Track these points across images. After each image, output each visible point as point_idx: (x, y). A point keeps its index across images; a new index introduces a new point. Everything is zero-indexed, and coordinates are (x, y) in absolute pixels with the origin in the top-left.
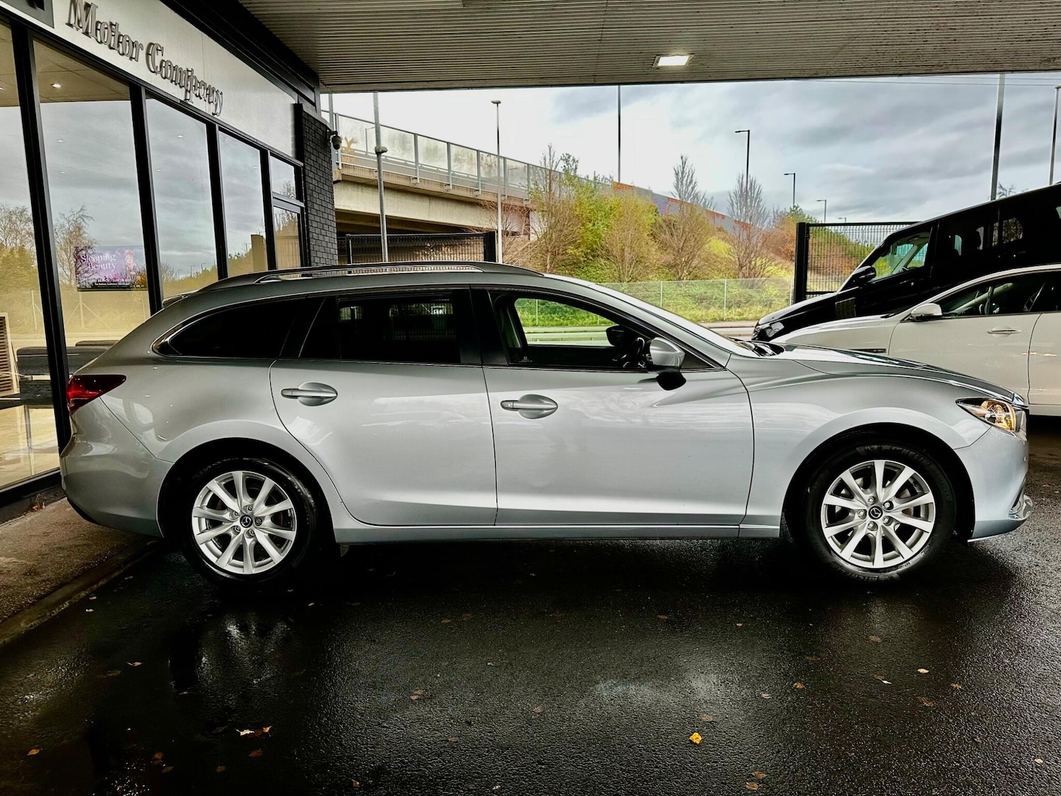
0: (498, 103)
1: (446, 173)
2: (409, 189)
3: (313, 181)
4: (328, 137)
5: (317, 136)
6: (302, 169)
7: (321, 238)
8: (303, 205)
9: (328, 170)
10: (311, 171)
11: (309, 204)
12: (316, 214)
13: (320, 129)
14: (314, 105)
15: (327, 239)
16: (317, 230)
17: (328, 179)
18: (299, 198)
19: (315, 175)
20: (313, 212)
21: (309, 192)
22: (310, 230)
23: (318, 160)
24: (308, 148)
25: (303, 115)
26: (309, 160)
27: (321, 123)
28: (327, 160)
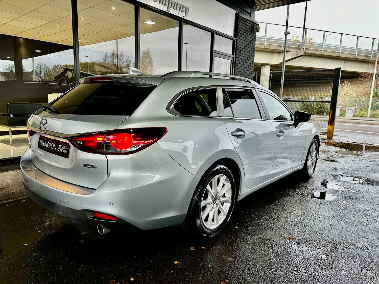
1: (370, 51)
2: (335, 57)
3: (242, 47)
4: (255, 27)
5: (248, 27)
6: (235, 41)
7: (242, 71)
8: (234, 57)
9: (253, 42)
10: (241, 42)
11: (237, 56)
12: (241, 61)
13: (250, 24)
14: (250, 14)
15: (246, 72)
16: (241, 68)
17: (252, 46)
18: (233, 54)
19: (243, 44)
20: (239, 59)
21: (238, 51)
22: (236, 67)
23: (246, 37)
24: (241, 32)
25: (239, 18)
26: (240, 37)
27: (250, 21)
28: (253, 37)
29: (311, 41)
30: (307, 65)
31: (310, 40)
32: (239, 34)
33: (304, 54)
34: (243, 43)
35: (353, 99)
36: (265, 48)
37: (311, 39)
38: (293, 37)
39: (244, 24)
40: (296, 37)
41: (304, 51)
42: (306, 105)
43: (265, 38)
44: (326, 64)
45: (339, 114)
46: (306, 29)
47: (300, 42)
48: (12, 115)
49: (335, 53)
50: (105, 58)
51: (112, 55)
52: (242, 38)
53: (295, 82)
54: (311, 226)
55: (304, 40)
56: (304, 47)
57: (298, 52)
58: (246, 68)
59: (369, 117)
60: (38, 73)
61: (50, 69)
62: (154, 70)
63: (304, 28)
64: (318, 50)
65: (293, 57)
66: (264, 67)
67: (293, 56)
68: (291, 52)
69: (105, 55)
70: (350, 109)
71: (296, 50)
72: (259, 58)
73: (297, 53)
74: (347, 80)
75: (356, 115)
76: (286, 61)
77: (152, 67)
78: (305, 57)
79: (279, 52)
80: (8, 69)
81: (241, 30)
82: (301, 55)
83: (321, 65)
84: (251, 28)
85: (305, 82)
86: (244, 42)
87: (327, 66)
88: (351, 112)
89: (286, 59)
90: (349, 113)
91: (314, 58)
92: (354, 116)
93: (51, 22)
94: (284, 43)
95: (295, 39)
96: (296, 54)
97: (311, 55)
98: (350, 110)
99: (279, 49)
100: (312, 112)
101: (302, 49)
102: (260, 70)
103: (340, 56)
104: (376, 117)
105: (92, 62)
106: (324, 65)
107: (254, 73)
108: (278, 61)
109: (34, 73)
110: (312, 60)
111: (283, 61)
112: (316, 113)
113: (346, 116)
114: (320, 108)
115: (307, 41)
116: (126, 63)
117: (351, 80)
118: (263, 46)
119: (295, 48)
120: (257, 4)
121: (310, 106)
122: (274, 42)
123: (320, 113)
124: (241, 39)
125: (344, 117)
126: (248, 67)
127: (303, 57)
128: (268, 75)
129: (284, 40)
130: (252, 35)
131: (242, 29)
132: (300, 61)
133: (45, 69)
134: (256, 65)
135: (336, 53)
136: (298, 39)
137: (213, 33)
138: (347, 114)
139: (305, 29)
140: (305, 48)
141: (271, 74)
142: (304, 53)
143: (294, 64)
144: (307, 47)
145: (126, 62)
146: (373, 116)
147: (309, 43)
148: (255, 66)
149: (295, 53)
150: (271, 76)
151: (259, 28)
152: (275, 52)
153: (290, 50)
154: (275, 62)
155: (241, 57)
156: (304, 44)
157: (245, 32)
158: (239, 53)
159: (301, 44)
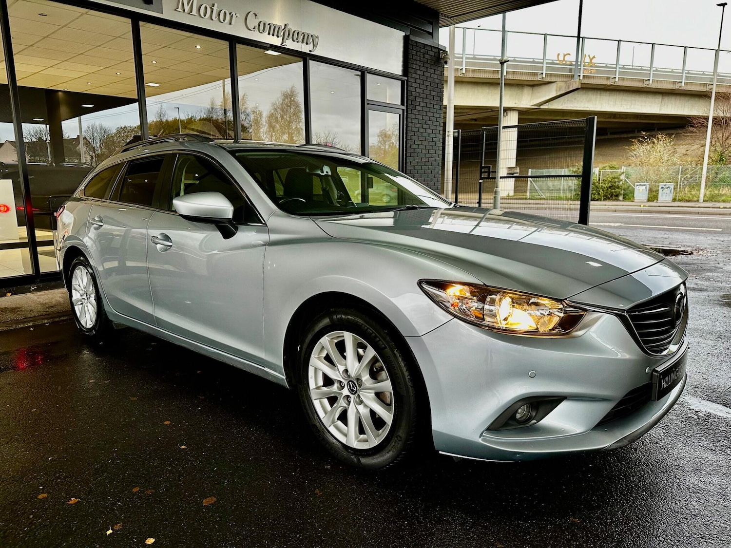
0: (724, 5)
1: (712, 75)
2: (643, 90)
3: (418, 90)
4: (440, 56)
5: (427, 56)
6: (406, 82)
7: (422, 130)
8: (404, 108)
9: (438, 80)
10: (416, 83)
11: (410, 107)
12: (418, 113)
13: (431, 51)
14: (431, 34)
16: (418, 125)
17: (437, 87)
18: (402, 103)
20: (415, 112)
21: (411, 98)
22: (409, 125)
23: (426, 74)
24: (414, 66)
25: (411, 43)
26: (414, 74)
27: (432, 47)
28: (438, 73)
29: (594, 61)
30: (587, 107)
31: (591, 60)
32: (411, 70)
33: (580, 87)
34: (420, 84)
35: (674, 168)
37: (594, 57)
38: (559, 54)
39: (420, 52)
40: (565, 56)
41: (580, 80)
44: (625, 103)
45: (647, 198)
46: (583, 38)
47: (571, 65)
49: (641, 81)
50: (211, 110)
52: (417, 77)
55: (579, 60)
56: (580, 73)
57: (569, 82)
58: (428, 126)
59: (702, 201)
60: (89, 139)
61: (111, 133)
63: (579, 37)
64: (608, 78)
65: (559, 94)
66: (505, 115)
67: (560, 90)
68: (555, 84)
69: (210, 103)
70: (667, 188)
71: (565, 80)
72: (494, 98)
73: (566, 85)
74: (663, 132)
75: (680, 198)
78: (584, 91)
79: (533, 85)
80: (33, 134)
81: (415, 63)
82: (574, 88)
83: (615, 105)
84: (433, 58)
86: (422, 83)
87: (629, 107)
88: (668, 192)
90: (665, 194)
91: (600, 94)
92: (674, 200)
93: (106, 68)
94: (542, 67)
95: (562, 59)
96: (566, 88)
97: (593, 87)
98: (666, 190)
99: (533, 79)
100: (596, 195)
101: (576, 76)
103: (651, 87)
104: (715, 201)
105: (187, 118)
106: (622, 104)
108: (532, 102)
109: (82, 141)
110: (599, 96)
112: (604, 196)
113: (659, 201)
114: (610, 187)
115: (585, 61)
117: (671, 132)
119: (562, 76)
120: (445, 16)
122: (522, 67)
123: (611, 196)
125: (656, 202)
126: (432, 124)
127: (580, 92)
129: (542, 61)
130: (437, 69)
131: (416, 60)
132: (575, 99)
133: (101, 133)
135: (644, 81)
136: (567, 58)
137: (363, 73)
138: (661, 198)
139: (581, 39)
140: (582, 75)
142: (580, 85)
143: (564, 106)
144: (585, 72)
146: (712, 199)
147: (589, 66)
149: (563, 85)
151: (447, 57)
152: (525, 85)
153: (553, 81)
154: (527, 104)
155: (418, 108)
156: (579, 67)
157: (422, 65)
158: (413, 102)
159: (574, 67)
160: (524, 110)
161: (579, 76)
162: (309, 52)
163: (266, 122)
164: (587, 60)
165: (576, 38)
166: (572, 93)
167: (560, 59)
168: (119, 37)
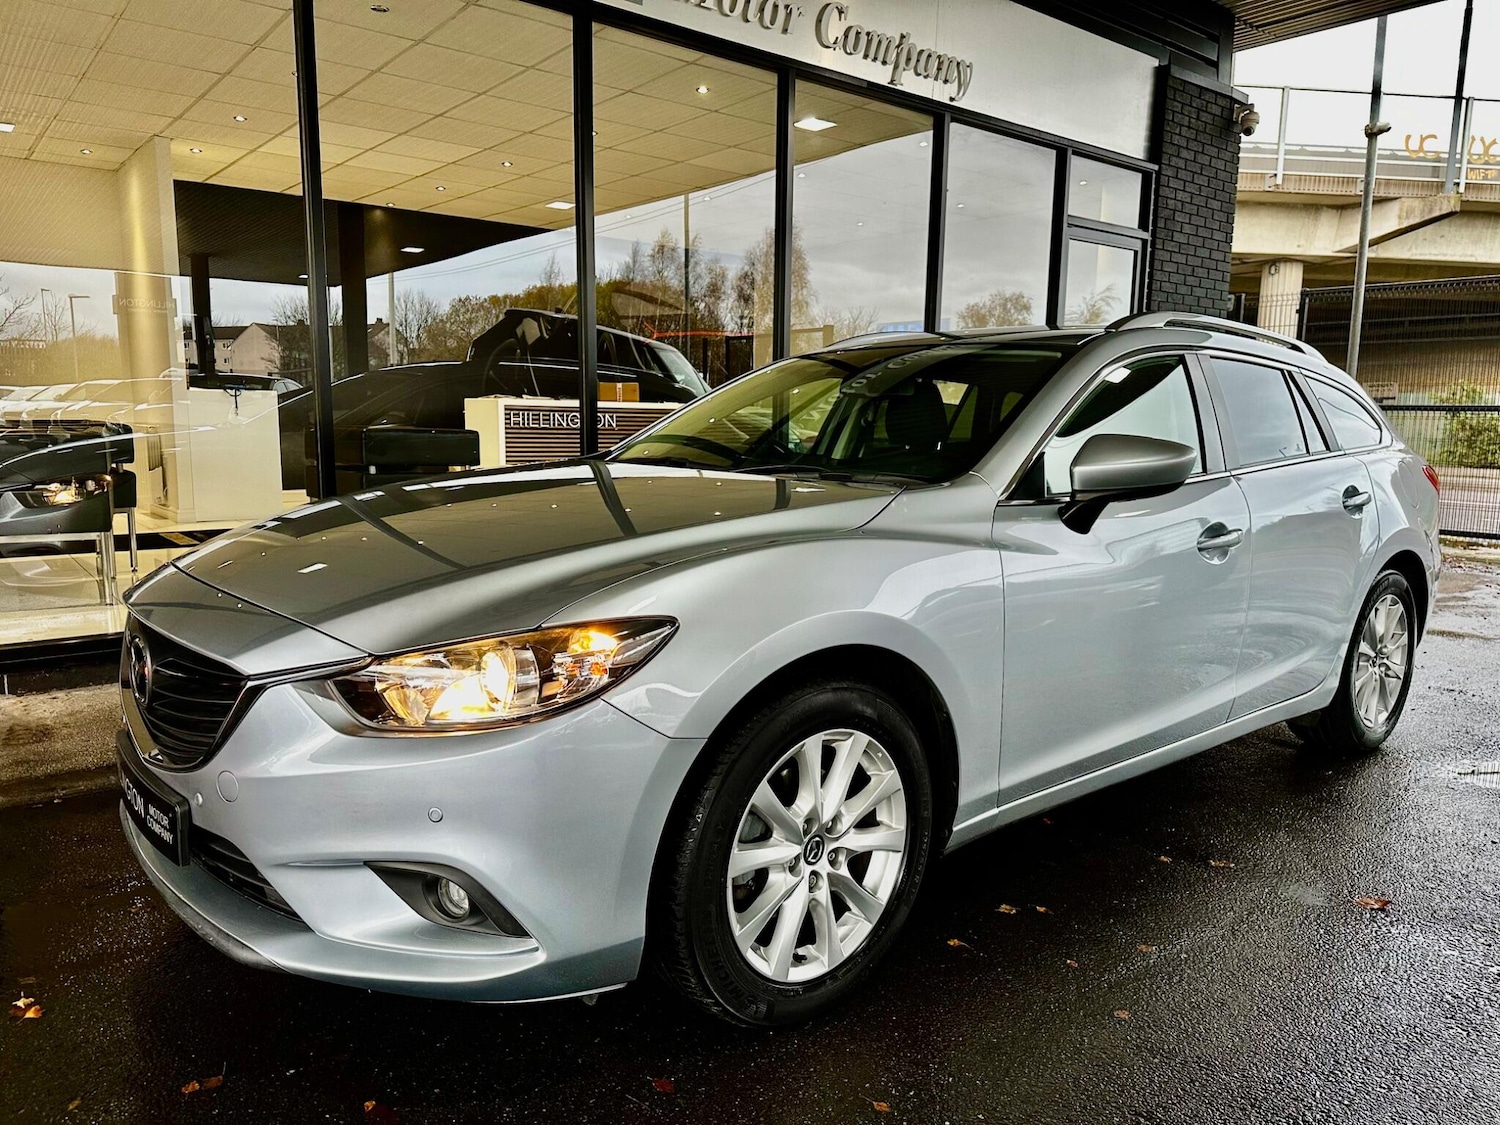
3: (1180, 195)
4: (1235, 116)
5: (1205, 117)
6: (1154, 175)
7: (1183, 290)
8: (1147, 236)
9: (1225, 173)
10: (1177, 178)
11: (1161, 234)
12: (1177, 250)
13: (1216, 104)
14: (1215, 65)
15: (1199, 292)
16: (1175, 278)
17: (1223, 190)
18: (1143, 225)
19: (1187, 184)
20: (1170, 246)
21: (1164, 213)
22: (1155, 277)
23: (1200, 158)
24: (1176, 139)
25: (1171, 84)
26: (1174, 158)
27: (1216, 93)
28: (1227, 156)
29: (1493, 151)
30: (1472, 256)
31: (1487, 149)
32: (1168, 149)
33: (1458, 209)
34: (1185, 181)
36: (1281, 190)
37: (1494, 142)
38: (1408, 137)
39: (1191, 106)
40: (1423, 139)
41: (1458, 193)
42: (1468, 427)
43: (1278, 149)
46: (1468, 99)
47: (1438, 160)
48: (373, 470)
50: (631, 264)
51: (658, 253)
52: (1181, 164)
53: (1419, 329)
54: (1463, 875)
55: (1458, 150)
56: (1459, 178)
57: (1431, 198)
58: (1198, 279)
61: (441, 312)
62: (809, 300)
63: (1458, 97)
65: (1405, 224)
66: (1273, 271)
67: (1408, 217)
68: (1397, 203)
69: (631, 252)
71: (1421, 193)
72: (1251, 236)
73: (1425, 205)
76: (1375, 242)
77: (805, 291)
78: (1465, 220)
79: (1342, 207)
80: (290, 314)
81: (1177, 131)
82: (1444, 212)
84: (1217, 121)
85: (1464, 326)
86: (1190, 179)
89: (1373, 233)
93: (486, 149)
94: (1365, 166)
95: (1417, 148)
96: (1423, 211)
97: (1491, 208)
99: (1346, 193)
101: (1450, 186)
102: (1257, 282)
107: (1232, 297)
108: (1337, 243)
110: (1499, 231)
111: (1356, 241)
115: (1472, 152)
116: (708, 280)
118: (1271, 182)
119: (1416, 184)
120: (1246, 24)
121: (1486, 429)
122: (1320, 165)
124: (1178, 168)
126: (1205, 275)
127: (1456, 220)
128: (1290, 302)
129: (1365, 151)
130: (1224, 147)
131: (1182, 125)
132: (1443, 236)
133: (421, 314)
134: (1238, 262)
136: (1429, 145)
137: (1063, 151)
139: (1464, 102)
140: (1463, 182)
141: (1307, 300)
142: (1459, 204)
143: (1414, 251)
144: (1471, 175)
145: (710, 276)
147: (1482, 161)
148: (1234, 267)
149: (1417, 204)
150: (1307, 306)
151: (1252, 117)
152: (1322, 206)
153: (1392, 195)
154: (1325, 249)
155: (1178, 237)
156: (1458, 165)
157: (1193, 137)
158: (1168, 222)
159: (1445, 165)
160: (1319, 261)
161: (1458, 184)
162: (949, 102)
163: (733, 288)
164: (1478, 148)
165: (1453, 100)
166: (1438, 223)
167: (1411, 148)
168: (533, 67)
